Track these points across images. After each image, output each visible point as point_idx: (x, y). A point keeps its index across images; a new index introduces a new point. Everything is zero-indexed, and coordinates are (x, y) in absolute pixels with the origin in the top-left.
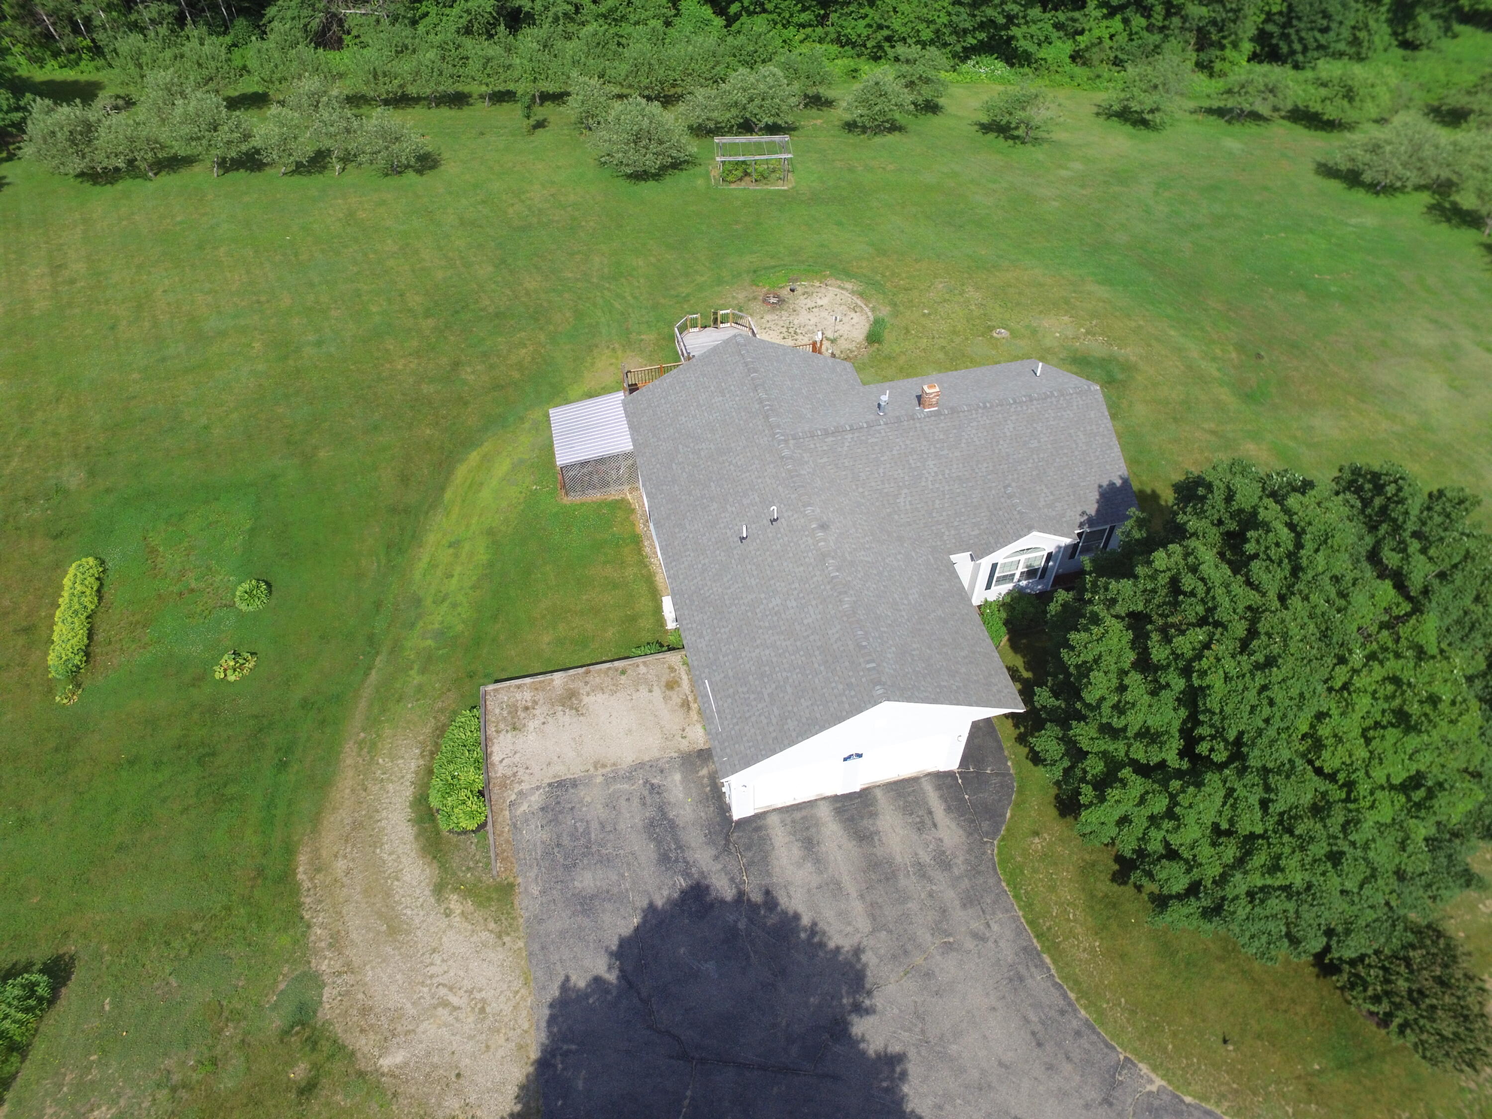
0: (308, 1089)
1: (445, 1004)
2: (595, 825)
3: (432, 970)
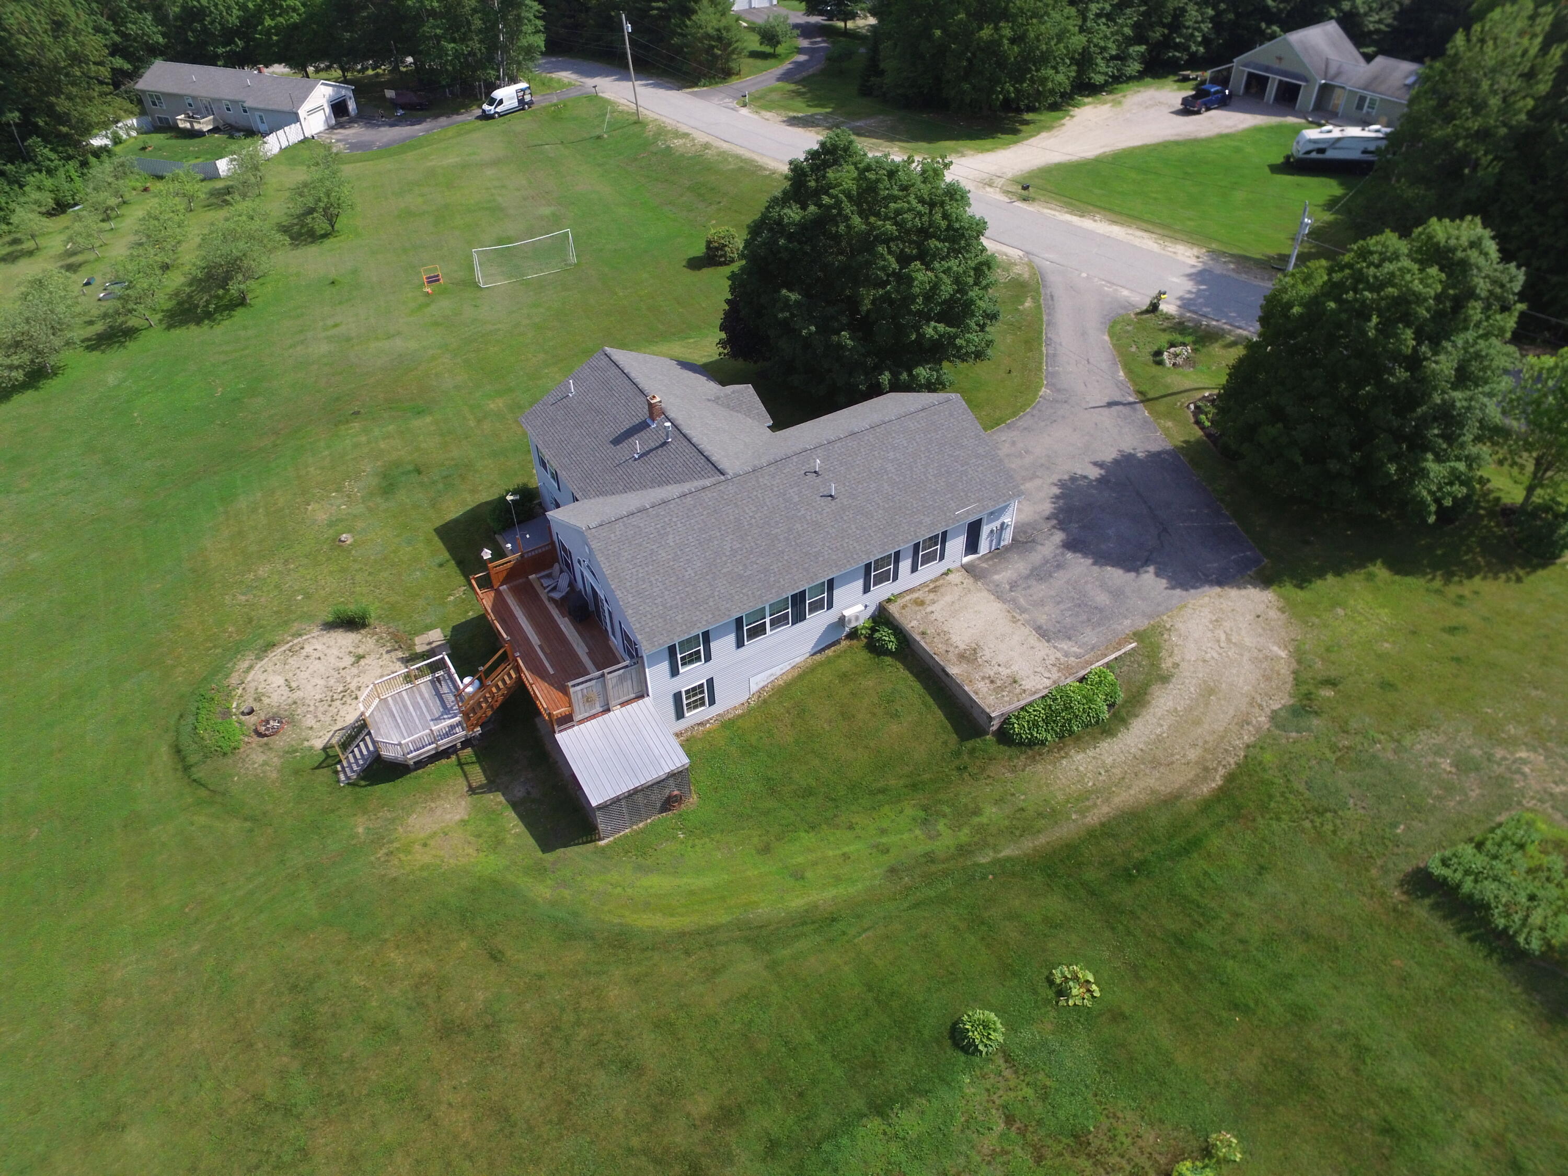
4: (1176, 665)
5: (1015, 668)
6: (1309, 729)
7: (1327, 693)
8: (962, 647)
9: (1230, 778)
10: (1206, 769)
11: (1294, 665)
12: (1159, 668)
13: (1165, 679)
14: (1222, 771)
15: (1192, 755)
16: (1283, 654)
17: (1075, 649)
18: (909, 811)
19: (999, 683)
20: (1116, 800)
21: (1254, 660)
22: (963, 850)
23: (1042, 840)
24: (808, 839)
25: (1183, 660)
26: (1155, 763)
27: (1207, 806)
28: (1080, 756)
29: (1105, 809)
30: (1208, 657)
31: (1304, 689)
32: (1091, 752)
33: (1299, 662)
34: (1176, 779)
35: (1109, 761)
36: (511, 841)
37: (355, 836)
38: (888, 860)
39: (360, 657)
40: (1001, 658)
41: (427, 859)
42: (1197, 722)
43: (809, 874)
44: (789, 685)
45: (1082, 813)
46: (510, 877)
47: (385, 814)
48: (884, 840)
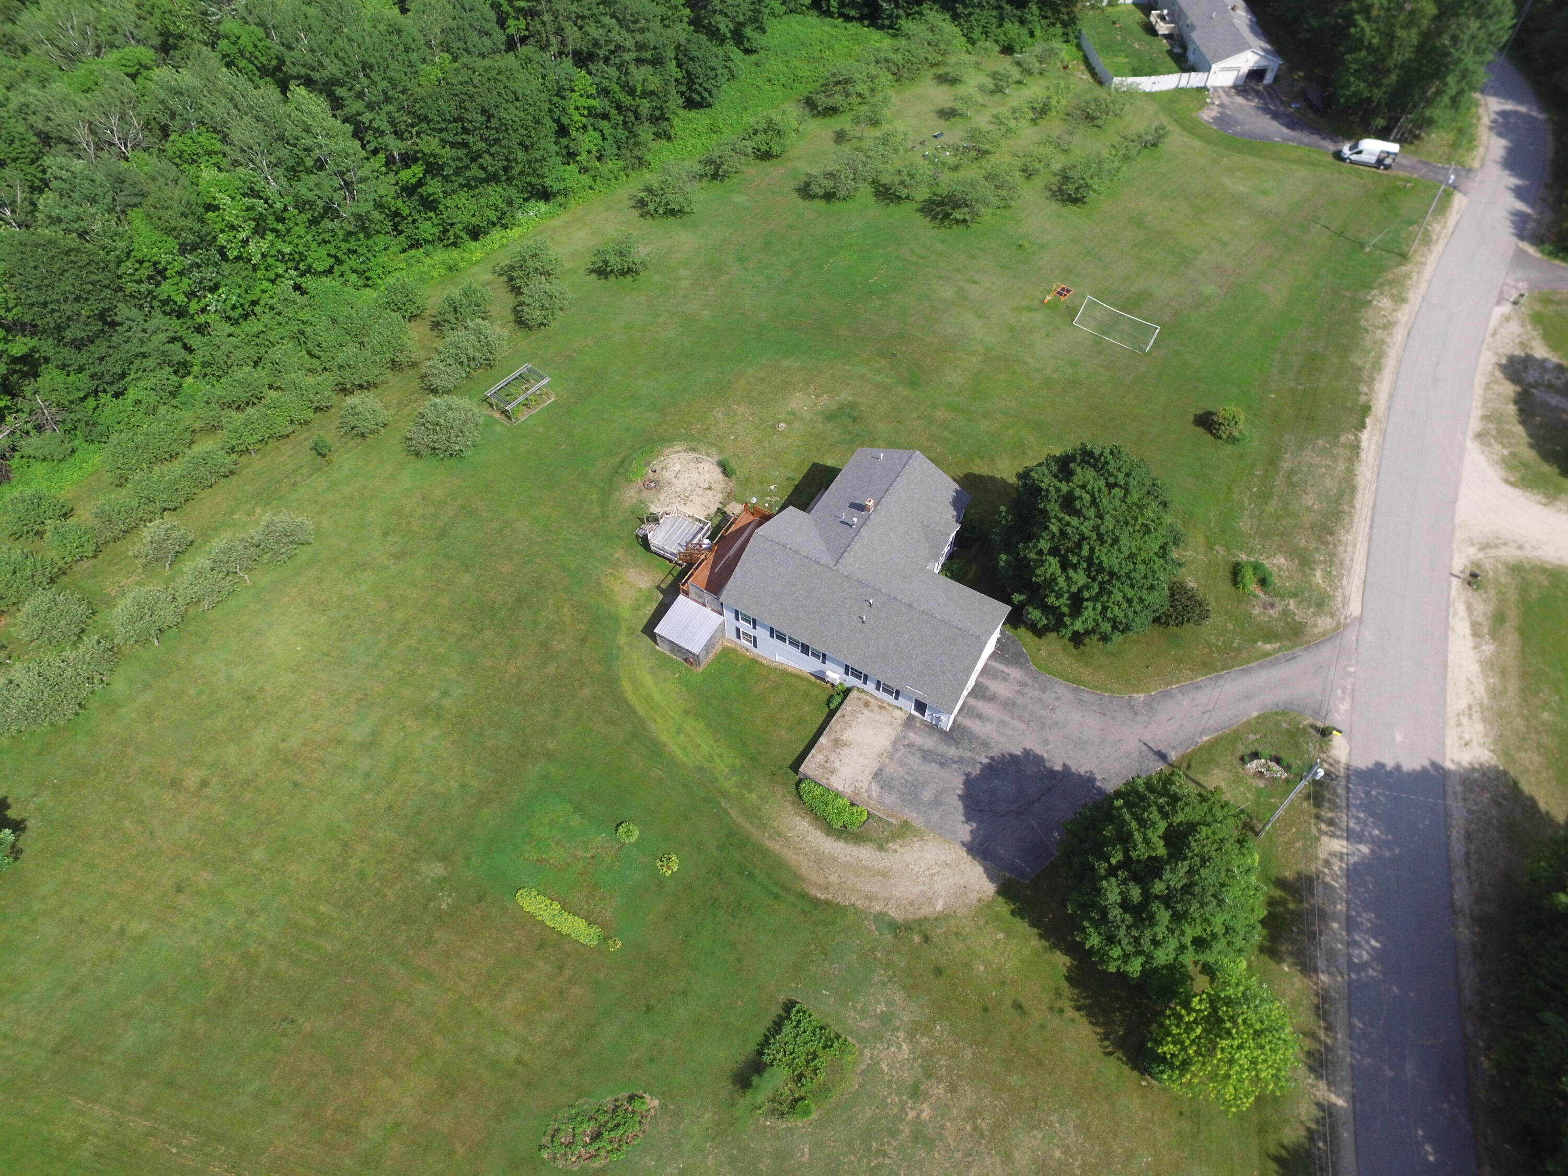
0: (927, 939)
1: (934, 875)
2: (906, 776)
3: (915, 871)
4: (895, 851)
5: (843, 769)
6: (881, 935)
7: (917, 939)
8: (844, 738)
9: (827, 903)
10: (827, 888)
11: (932, 917)
12: (888, 842)
13: (881, 848)
14: (830, 897)
15: (833, 878)
16: (939, 908)
17: (875, 795)
18: (737, 762)
19: (827, 765)
20: (785, 850)
21: (924, 894)
22: (725, 794)
23: (747, 825)
24: (701, 726)
25: (902, 854)
26: (818, 862)
27: (803, 896)
28: (805, 824)
29: (777, 848)
30: (912, 866)
31: (915, 925)
32: (811, 828)
33: (936, 919)
34: (814, 876)
35: (809, 838)
36: (640, 613)
37: (612, 555)
38: (706, 764)
39: (710, 488)
40: (845, 760)
41: (616, 589)
42: (857, 875)
43: (682, 735)
44: (790, 674)
45: (770, 837)
46: (622, 624)
47: (629, 559)
48: (716, 758)
